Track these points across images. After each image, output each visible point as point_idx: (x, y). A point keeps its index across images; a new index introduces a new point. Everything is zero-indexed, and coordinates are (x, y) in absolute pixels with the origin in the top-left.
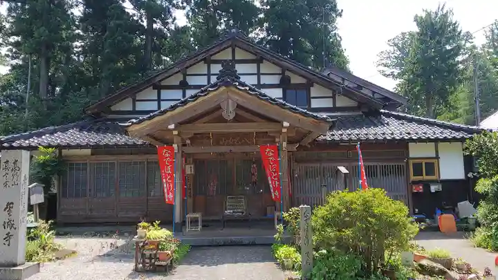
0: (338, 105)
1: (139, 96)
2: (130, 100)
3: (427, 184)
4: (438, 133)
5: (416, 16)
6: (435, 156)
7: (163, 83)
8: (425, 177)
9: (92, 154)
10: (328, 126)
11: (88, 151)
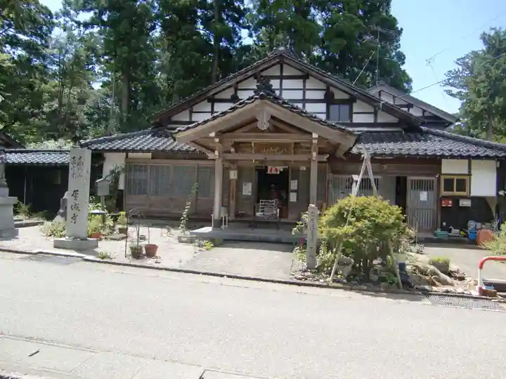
0: (379, 121)
1: (195, 108)
2: (187, 112)
3: (456, 200)
4: (473, 150)
5: (484, 34)
6: (467, 173)
7: (217, 97)
8: (456, 193)
9: (152, 158)
10: (354, 139)
11: (149, 155)
